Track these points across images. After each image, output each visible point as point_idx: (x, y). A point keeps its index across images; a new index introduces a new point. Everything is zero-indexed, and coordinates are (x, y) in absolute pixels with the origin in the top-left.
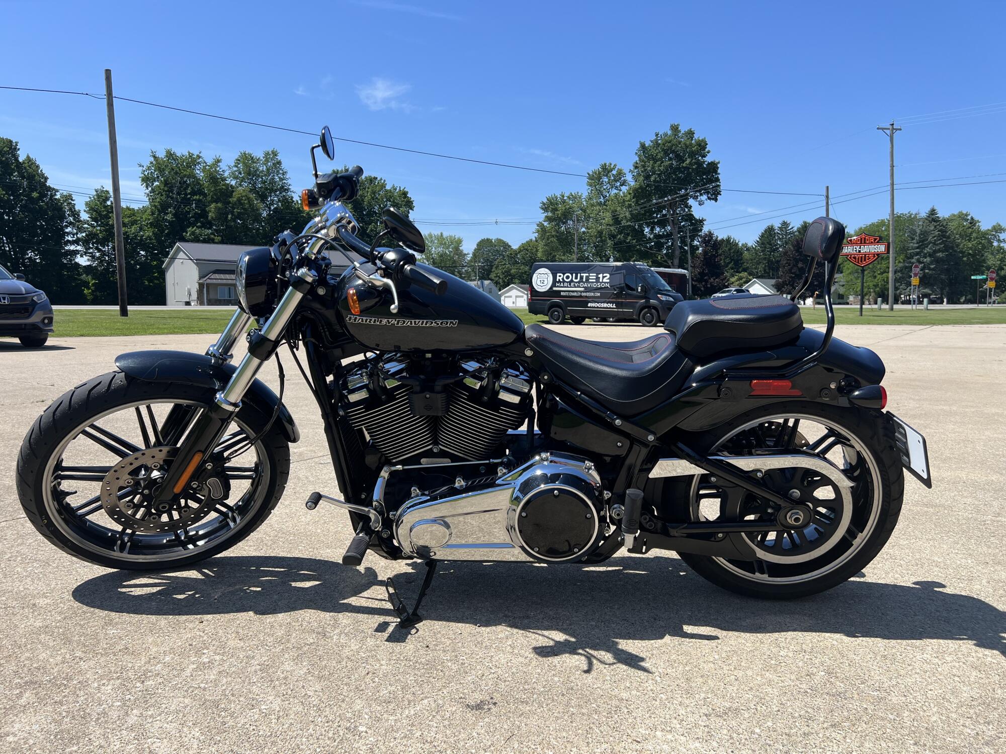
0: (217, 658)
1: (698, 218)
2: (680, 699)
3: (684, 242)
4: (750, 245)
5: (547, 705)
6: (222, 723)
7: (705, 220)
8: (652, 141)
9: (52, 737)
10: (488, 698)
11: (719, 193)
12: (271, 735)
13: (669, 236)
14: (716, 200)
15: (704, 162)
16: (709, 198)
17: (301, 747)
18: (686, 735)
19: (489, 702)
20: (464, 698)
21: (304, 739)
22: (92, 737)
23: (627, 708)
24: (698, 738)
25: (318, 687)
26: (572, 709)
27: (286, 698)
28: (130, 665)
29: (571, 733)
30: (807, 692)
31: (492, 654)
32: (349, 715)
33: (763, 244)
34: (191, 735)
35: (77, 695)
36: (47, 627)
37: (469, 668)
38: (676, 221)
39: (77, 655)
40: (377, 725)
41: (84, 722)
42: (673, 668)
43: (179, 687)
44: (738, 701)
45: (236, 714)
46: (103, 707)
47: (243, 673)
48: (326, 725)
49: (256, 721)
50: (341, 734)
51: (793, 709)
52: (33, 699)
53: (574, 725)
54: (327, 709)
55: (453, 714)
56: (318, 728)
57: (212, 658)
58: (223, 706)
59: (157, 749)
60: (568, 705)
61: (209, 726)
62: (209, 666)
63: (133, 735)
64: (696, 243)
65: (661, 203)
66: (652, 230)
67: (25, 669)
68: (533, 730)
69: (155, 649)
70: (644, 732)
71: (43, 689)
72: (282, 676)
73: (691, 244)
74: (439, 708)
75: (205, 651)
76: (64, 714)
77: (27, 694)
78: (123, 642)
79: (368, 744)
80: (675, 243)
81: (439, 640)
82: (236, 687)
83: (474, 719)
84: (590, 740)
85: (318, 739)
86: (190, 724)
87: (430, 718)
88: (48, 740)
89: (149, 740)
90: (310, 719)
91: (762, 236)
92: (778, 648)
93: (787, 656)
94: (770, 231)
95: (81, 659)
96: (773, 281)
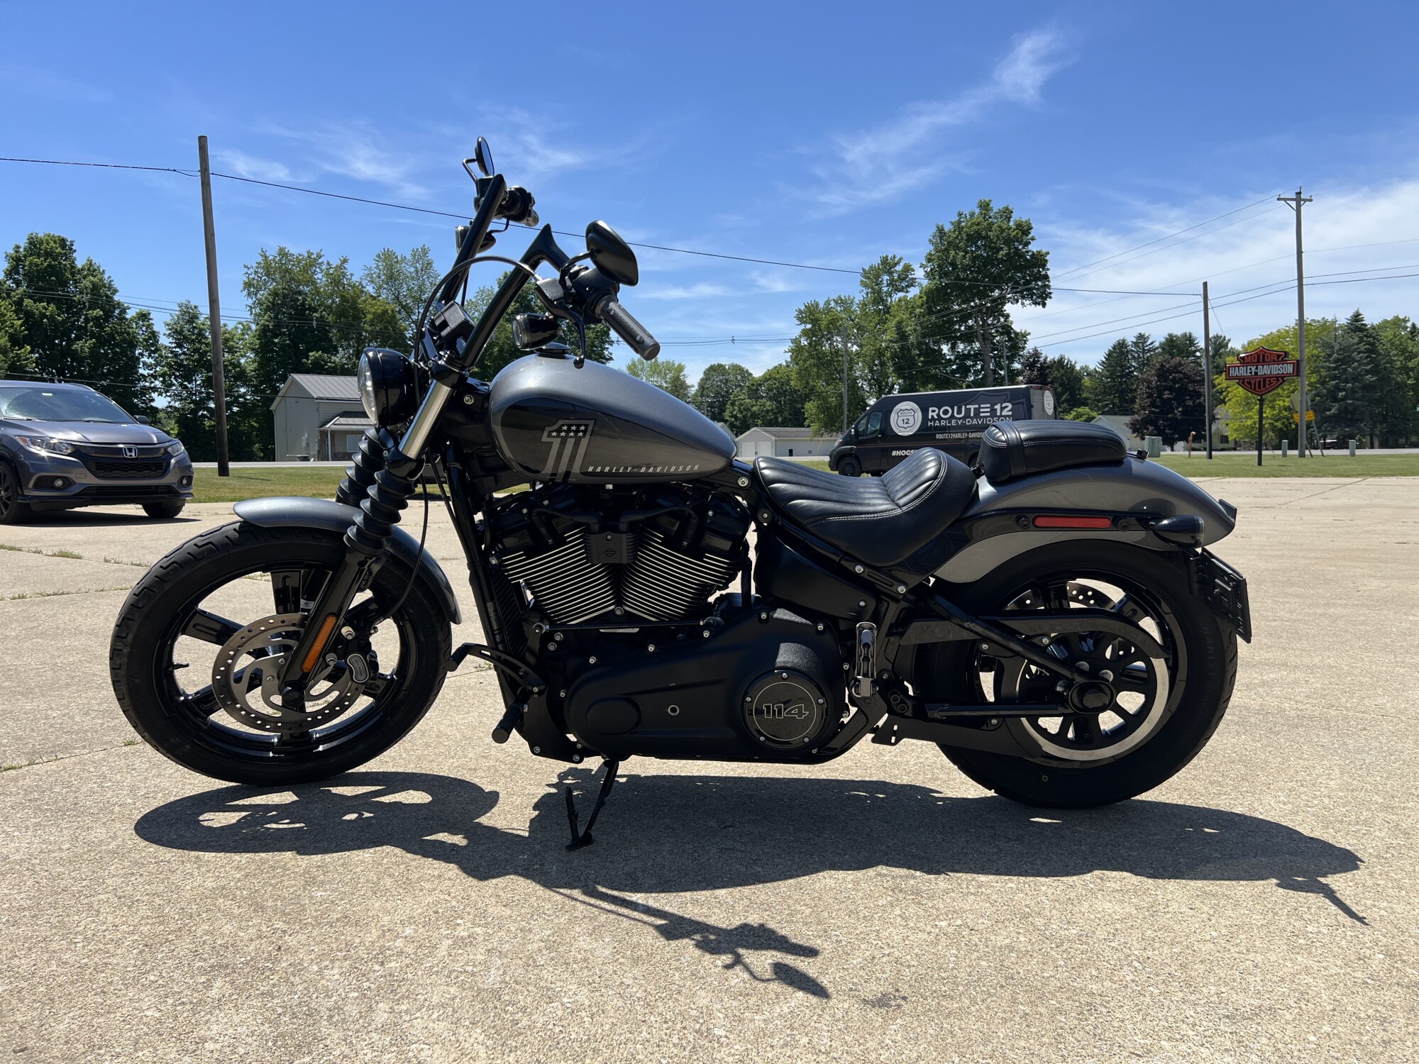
0: (479, 930)
1: (1018, 331)
2: (1181, 995)
3: (999, 365)
4: (1092, 368)
5: (983, 1001)
6: (512, 1021)
7: (1029, 334)
8: (952, 223)
9: (270, 1044)
10: (890, 990)
11: (1048, 296)
12: (589, 1039)
13: (976, 356)
14: (1044, 305)
15: (1027, 252)
16: (1036, 303)
17: (638, 1057)
18: (1208, 1045)
19: (895, 996)
20: (856, 990)
21: (638, 1046)
22: (328, 1042)
23: (1106, 1007)
24: (1226, 1050)
25: (636, 973)
26: (1022, 1008)
27: (595, 987)
28: (357, 940)
29: (1032, 1041)
30: (1367, 983)
31: (877, 928)
32: (694, 1013)
33: (1110, 365)
34: (472, 1040)
35: (292, 983)
36: (223, 888)
37: (849, 947)
38: (987, 335)
39: (278, 926)
40: (740, 1028)
41: (312, 1021)
42: (1154, 950)
43: (437, 971)
44: (1268, 996)
45: (528, 1010)
46: (334, 998)
47: (522, 952)
48: (665, 1026)
49: (561, 1020)
50: (692, 1040)
51: (1355, 1007)
52: (228, 990)
54: (659, 1004)
55: (847, 1013)
56: (654, 1030)
57: (471, 930)
58: (507, 998)
59: (428, 1059)
60: (1014, 1001)
61: (495, 1026)
62: (471, 942)
63: (388, 1039)
65: (965, 310)
66: (953, 348)
67: (207, 947)
68: (973, 1036)
70: (1142, 1041)
71: (239, 975)
72: (579, 956)
73: (1009, 367)
75: (459, 921)
77: (219, 983)
78: (339, 908)
79: (733, 1055)
80: (986, 366)
81: (793, 908)
82: (518, 972)
83: (880, 1019)
84: (1065, 1052)
85: (659, 1046)
86: (467, 1023)
87: (815, 1018)
88: (265, 1047)
89: (413, 1046)
90: (640, 1017)
91: (1110, 355)
92: (1303, 922)
93: (1320, 932)
94: (1121, 345)
95: (284, 932)
96: (1128, 419)
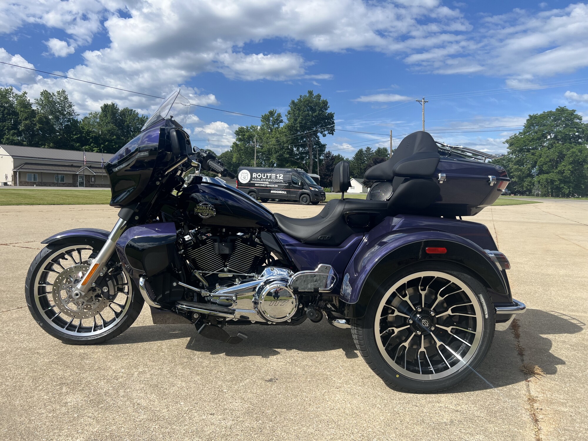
0: (146, 369)
1: (323, 144)
2: (351, 374)
3: (315, 157)
4: (350, 159)
5: (298, 378)
6: (163, 392)
7: (326, 145)
8: (297, 99)
10: (273, 377)
11: (334, 130)
12: (187, 395)
13: (307, 153)
14: (333, 134)
15: (326, 113)
16: (329, 133)
20: (263, 378)
22: (107, 401)
23: (331, 378)
25: (198, 377)
26: (309, 379)
27: (186, 382)
28: (106, 374)
29: (311, 387)
31: (269, 362)
32: (217, 386)
33: (357, 159)
34: (152, 397)
35: (89, 387)
36: (52, 361)
37: (261, 367)
38: (311, 145)
39: (77, 372)
40: (231, 389)
41: (100, 396)
42: (346, 363)
43: (136, 381)
45: (167, 389)
46: (105, 390)
47: (161, 374)
48: (209, 390)
49: (178, 391)
50: (217, 393)
52: (68, 390)
53: (311, 384)
54: (207, 385)
55: (261, 384)
56: (206, 391)
57: (143, 369)
58: (160, 386)
60: (307, 378)
61: (158, 393)
62: (144, 372)
63: (126, 399)
64: (322, 157)
65: (302, 134)
66: (298, 150)
67: (55, 379)
68: (295, 387)
69: (114, 368)
70: (339, 385)
71: (70, 385)
72: (180, 374)
73: (319, 158)
74: (254, 382)
75: (139, 367)
76: (88, 394)
77: (64, 388)
78: (96, 365)
79: (230, 396)
80: (310, 157)
82: (162, 379)
83: (270, 385)
86: (149, 393)
87: (252, 385)
88: (88, 403)
89: (134, 400)
90: (201, 389)
91: (357, 155)
94: (361, 151)
95: (80, 373)
96: (363, 180)
